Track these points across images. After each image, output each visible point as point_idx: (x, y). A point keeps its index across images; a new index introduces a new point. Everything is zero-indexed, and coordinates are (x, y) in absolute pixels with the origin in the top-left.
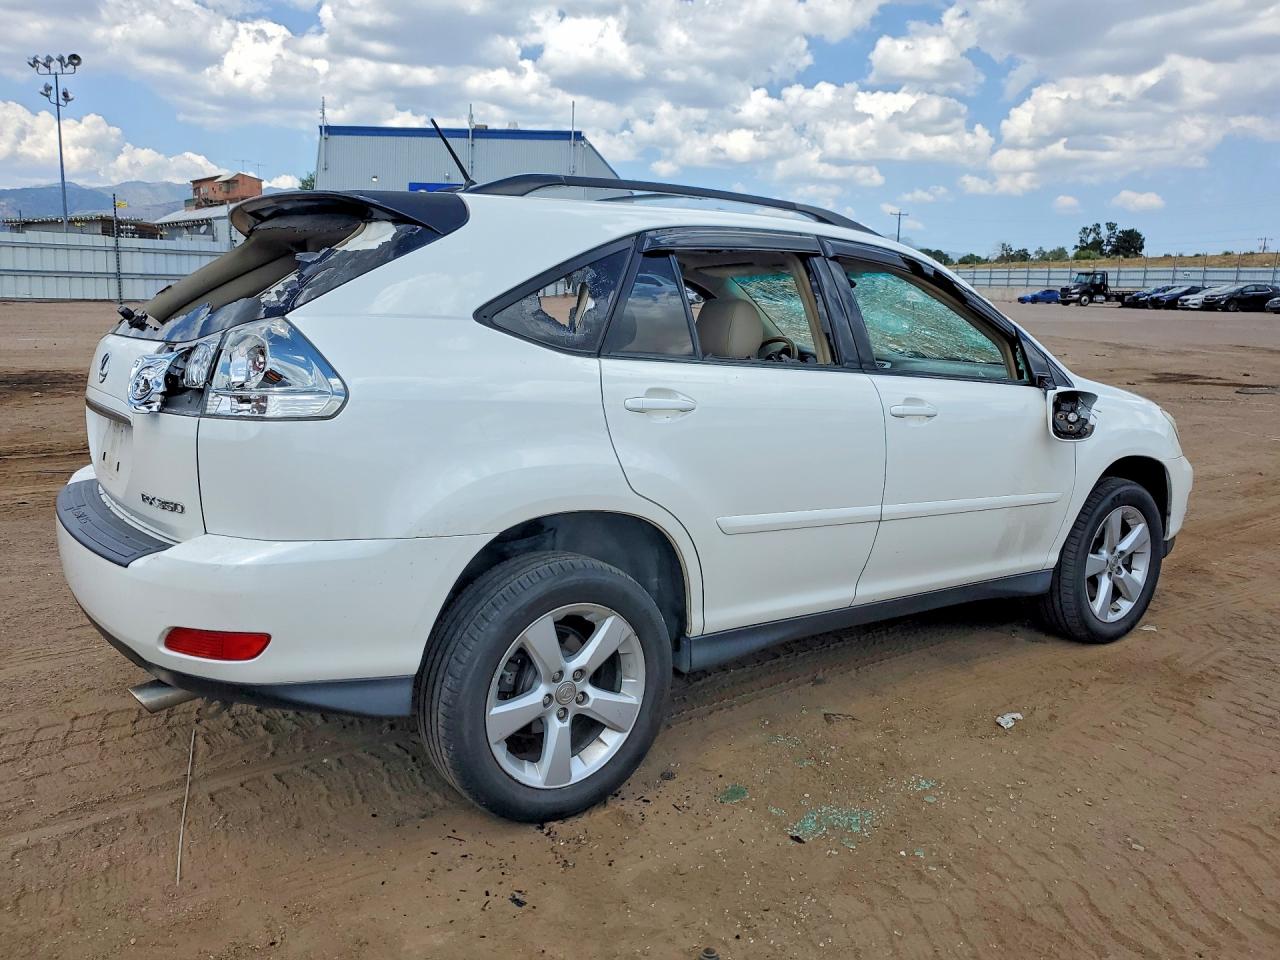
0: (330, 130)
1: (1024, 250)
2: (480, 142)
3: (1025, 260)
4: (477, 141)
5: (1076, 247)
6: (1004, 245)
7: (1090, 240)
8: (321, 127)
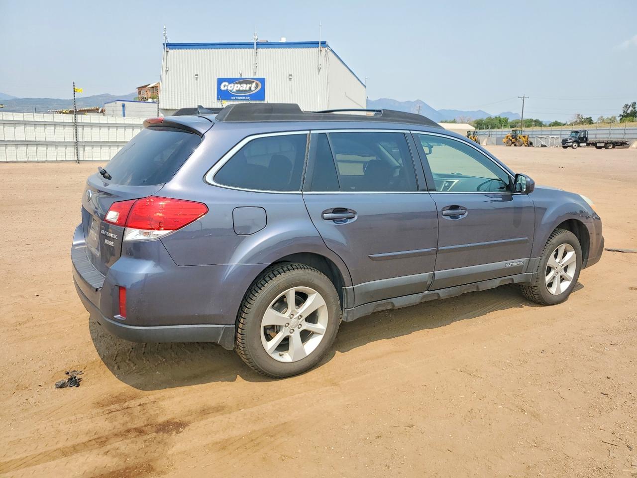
0: (170, 46)
1: (590, 118)
2: (261, 51)
3: (590, 124)
4: (259, 50)
5: (621, 115)
6: (579, 115)
7: (629, 111)
8: (164, 44)
